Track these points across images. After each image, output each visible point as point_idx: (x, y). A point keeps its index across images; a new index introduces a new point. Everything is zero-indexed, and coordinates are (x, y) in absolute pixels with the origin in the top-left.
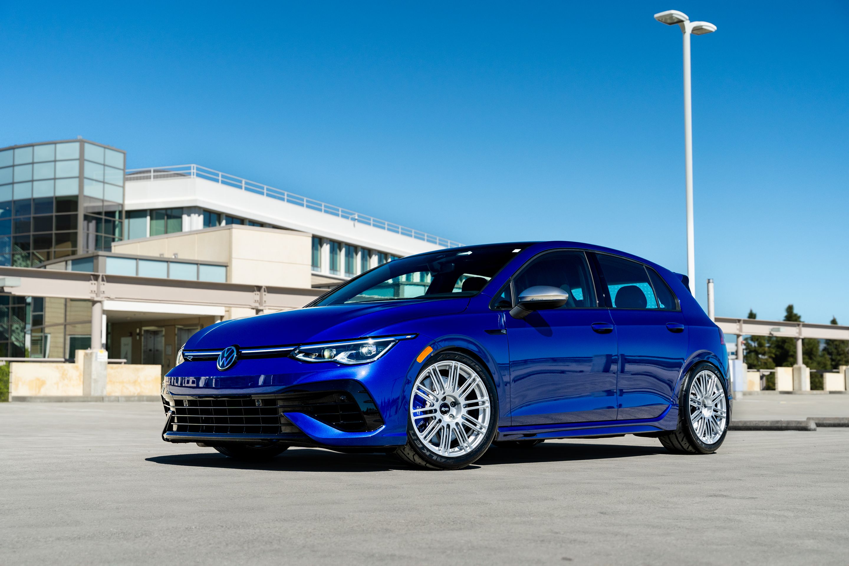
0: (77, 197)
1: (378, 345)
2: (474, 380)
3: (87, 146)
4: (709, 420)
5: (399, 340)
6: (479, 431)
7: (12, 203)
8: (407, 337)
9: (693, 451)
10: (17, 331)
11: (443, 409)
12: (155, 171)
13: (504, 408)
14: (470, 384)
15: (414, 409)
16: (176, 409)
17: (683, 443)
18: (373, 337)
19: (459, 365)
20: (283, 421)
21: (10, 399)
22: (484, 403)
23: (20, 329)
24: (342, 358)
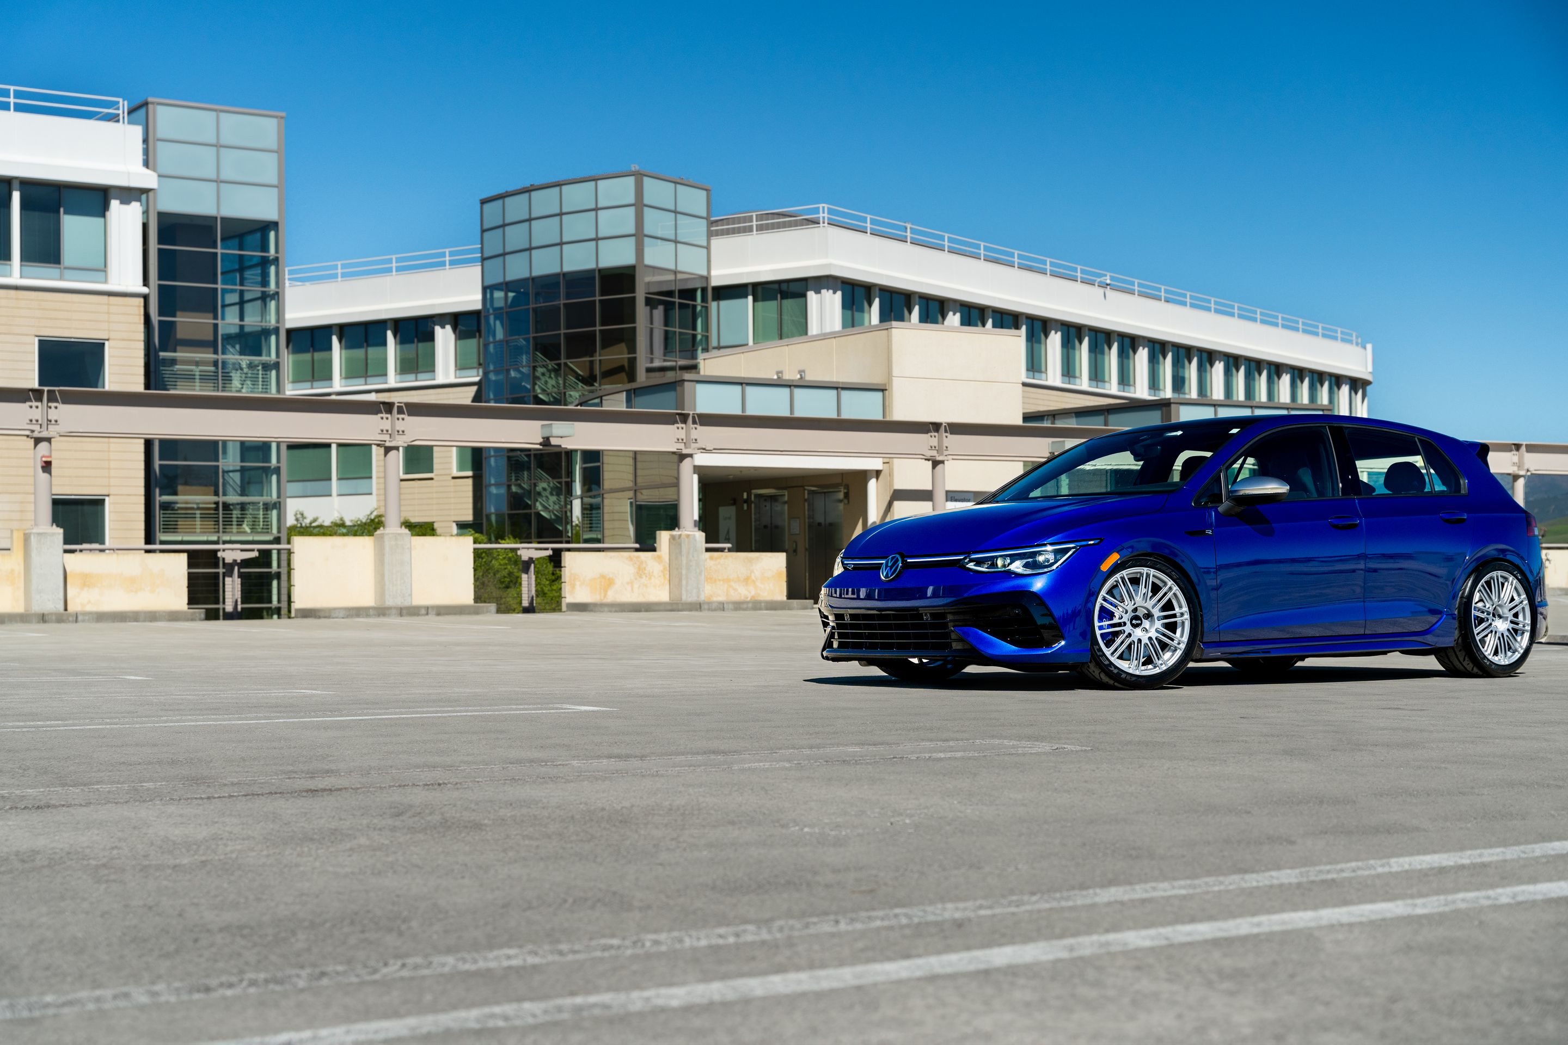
0: (633, 267)
1: (1056, 552)
2: (1170, 589)
3: (646, 180)
4: (1502, 635)
5: (1081, 546)
6: (1176, 647)
7: (530, 281)
8: (1090, 543)
9: (1481, 673)
10: (544, 494)
11: (1134, 622)
12: (760, 218)
13: (1210, 621)
14: (1165, 594)
15: (1099, 622)
16: (836, 623)
17: (1465, 663)
18: (1051, 544)
19: (1152, 572)
20: (953, 636)
21: (564, 608)
22: (1182, 614)
23: (549, 490)
24: (1017, 567)
